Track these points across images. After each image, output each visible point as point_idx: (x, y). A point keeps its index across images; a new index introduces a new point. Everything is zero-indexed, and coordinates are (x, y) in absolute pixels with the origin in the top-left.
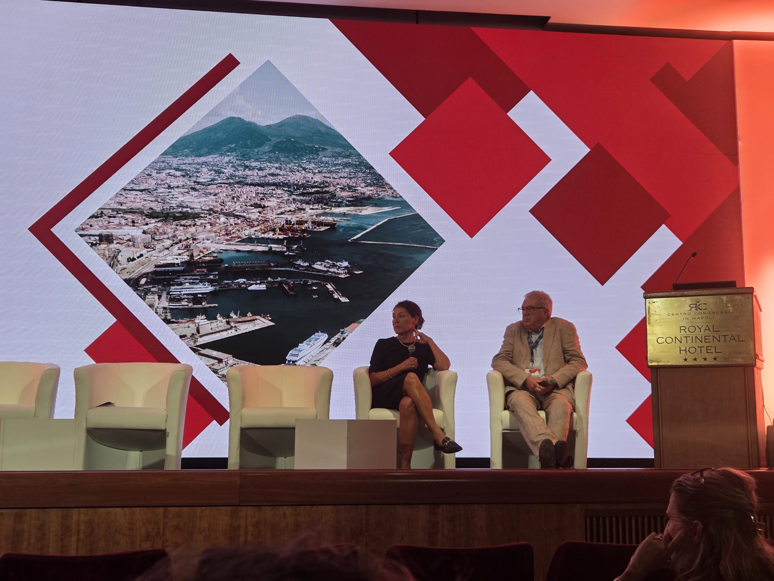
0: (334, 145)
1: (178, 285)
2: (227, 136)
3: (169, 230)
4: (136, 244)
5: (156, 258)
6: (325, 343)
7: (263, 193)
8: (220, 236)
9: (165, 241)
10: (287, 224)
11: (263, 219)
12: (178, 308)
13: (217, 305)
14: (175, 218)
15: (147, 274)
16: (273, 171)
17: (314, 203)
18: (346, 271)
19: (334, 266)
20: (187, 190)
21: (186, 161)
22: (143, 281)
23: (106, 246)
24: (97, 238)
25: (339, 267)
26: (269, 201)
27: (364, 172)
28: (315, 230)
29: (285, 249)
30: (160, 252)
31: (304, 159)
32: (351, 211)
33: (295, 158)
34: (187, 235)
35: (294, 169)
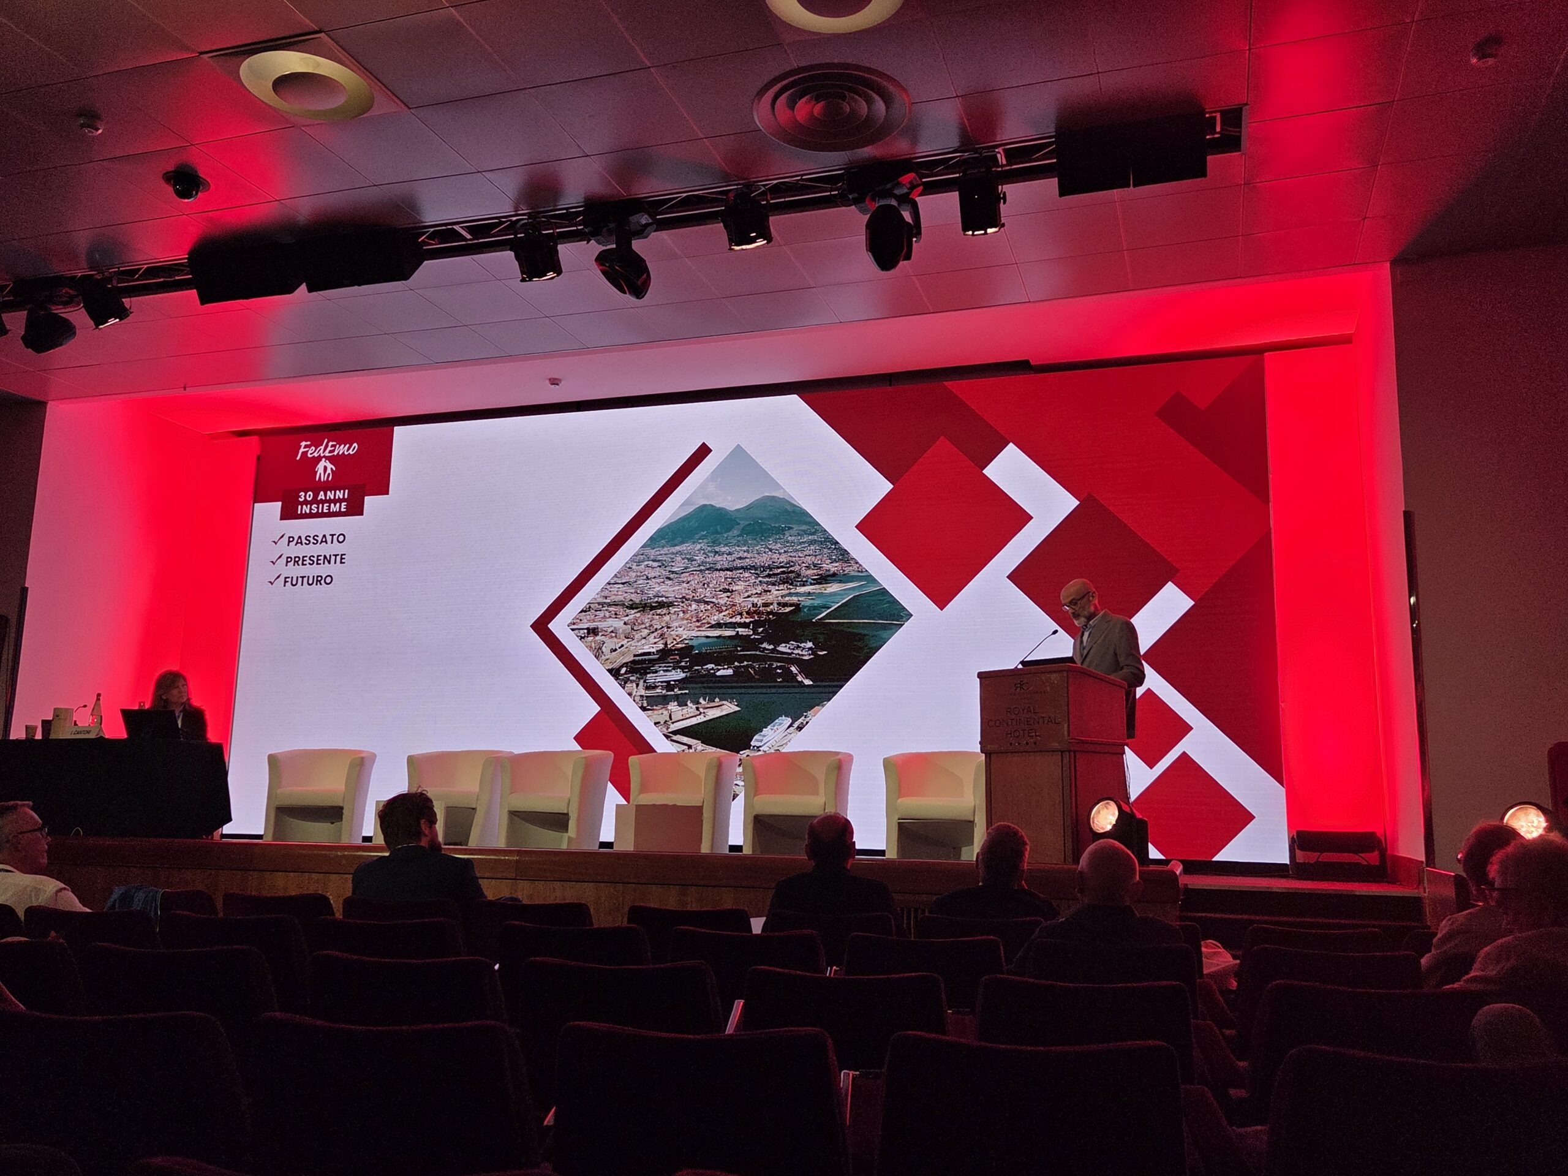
0: (800, 522)
1: (653, 673)
2: (699, 524)
3: (646, 620)
4: (617, 635)
5: (635, 647)
6: (789, 727)
7: (732, 578)
8: (691, 623)
9: (642, 630)
10: (753, 606)
11: (731, 603)
12: (653, 696)
13: (687, 691)
14: (652, 608)
15: (627, 663)
16: (741, 554)
17: (779, 584)
18: (810, 652)
19: (798, 647)
20: (662, 580)
21: (662, 552)
22: (623, 670)
23: (592, 638)
24: (586, 631)
25: (804, 649)
27: (829, 549)
28: (780, 611)
30: (638, 642)
31: (771, 539)
32: (816, 589)
33: (762, 540)
34: (662, 624)
35: (761, 551)
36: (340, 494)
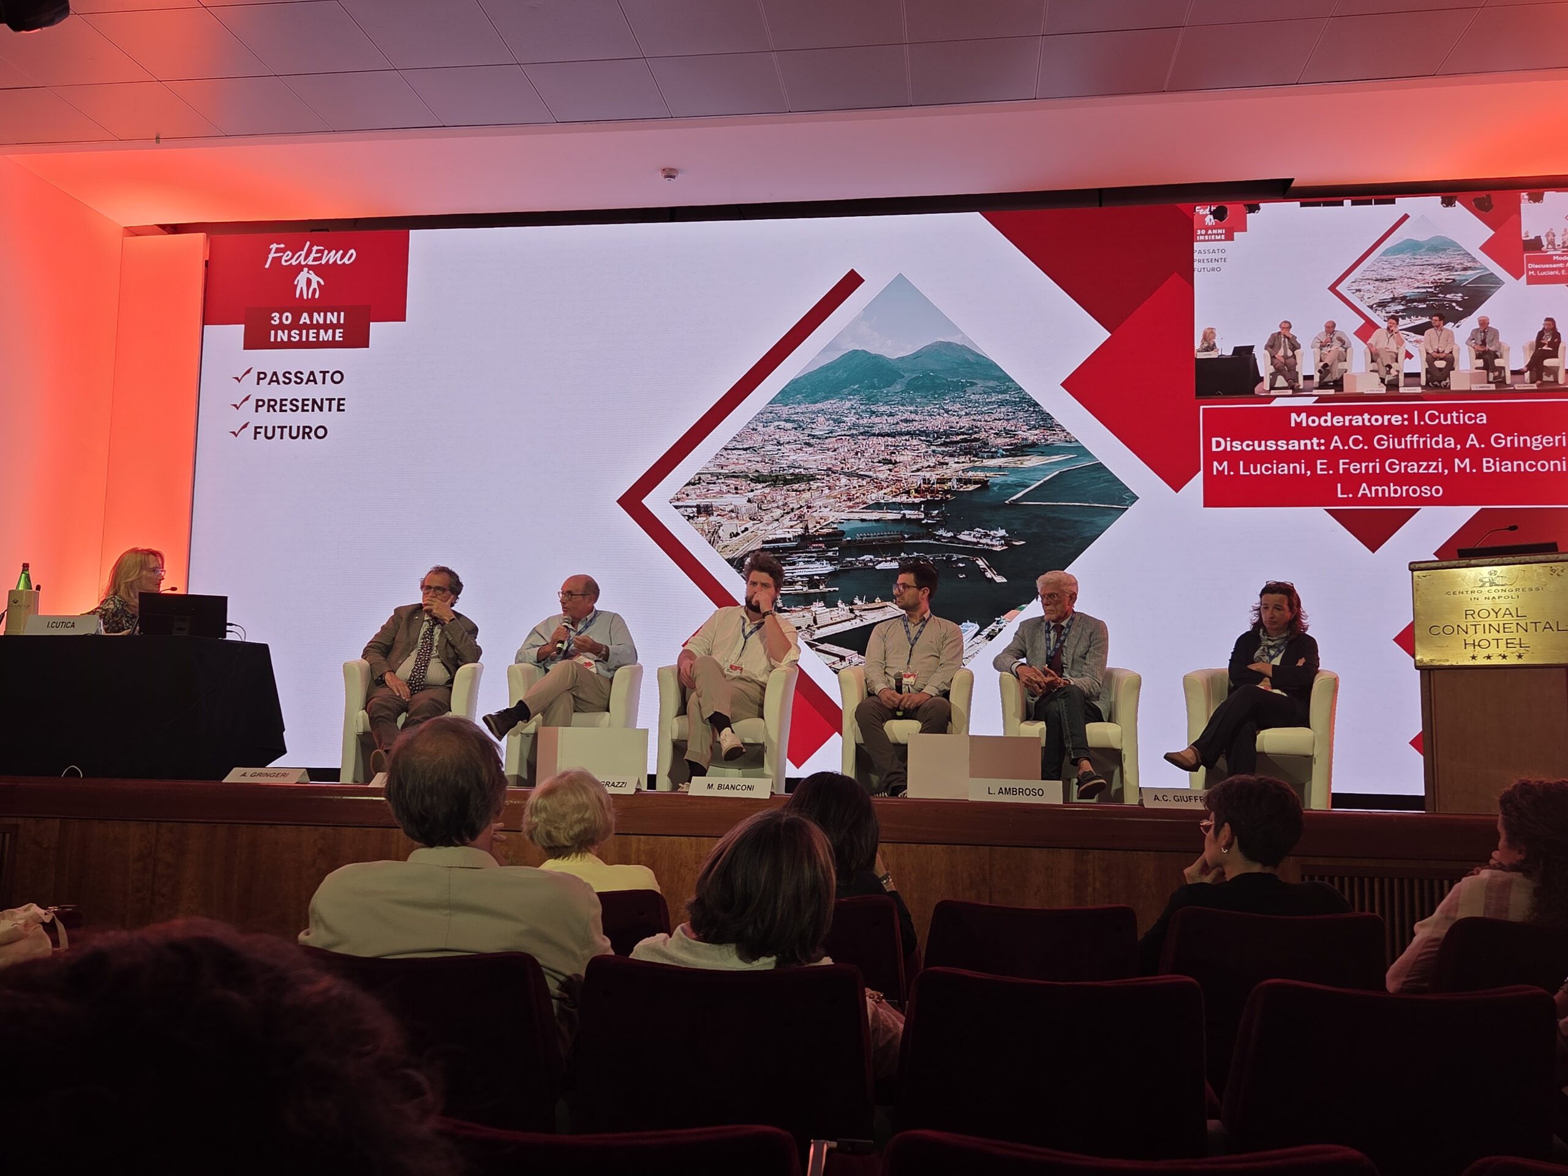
0: (986, 378)
2: (847, 375)
3: (779, 497)
4: (739, 515)
5: (764, 532)
6: (976, 635)
7: (894, 446)
8: (840, 502)
9: (774, 510)
10: (924, 483)
11: (895, 478)
12: (790, 594)
13: (837, 589)
14: (786, 482)
15: (754, 551)
16: (906, 416)
17: (960, 455)
18: (1003, 542)
19: (986, 535)
20: (799, 446)
21: (798, 410)
23: (705, 519)
24: (695, 509)
25: (994, 537)
26: (902, 455)
27: (1026, 411)
28: (962, 489)
29: (923, 516)
30: (768, 524)
31: (947, 398)
32: (1009, 463)
33: (935, 398)
34: (800, 502)
35: (933, 412)
36: (332, 318)
